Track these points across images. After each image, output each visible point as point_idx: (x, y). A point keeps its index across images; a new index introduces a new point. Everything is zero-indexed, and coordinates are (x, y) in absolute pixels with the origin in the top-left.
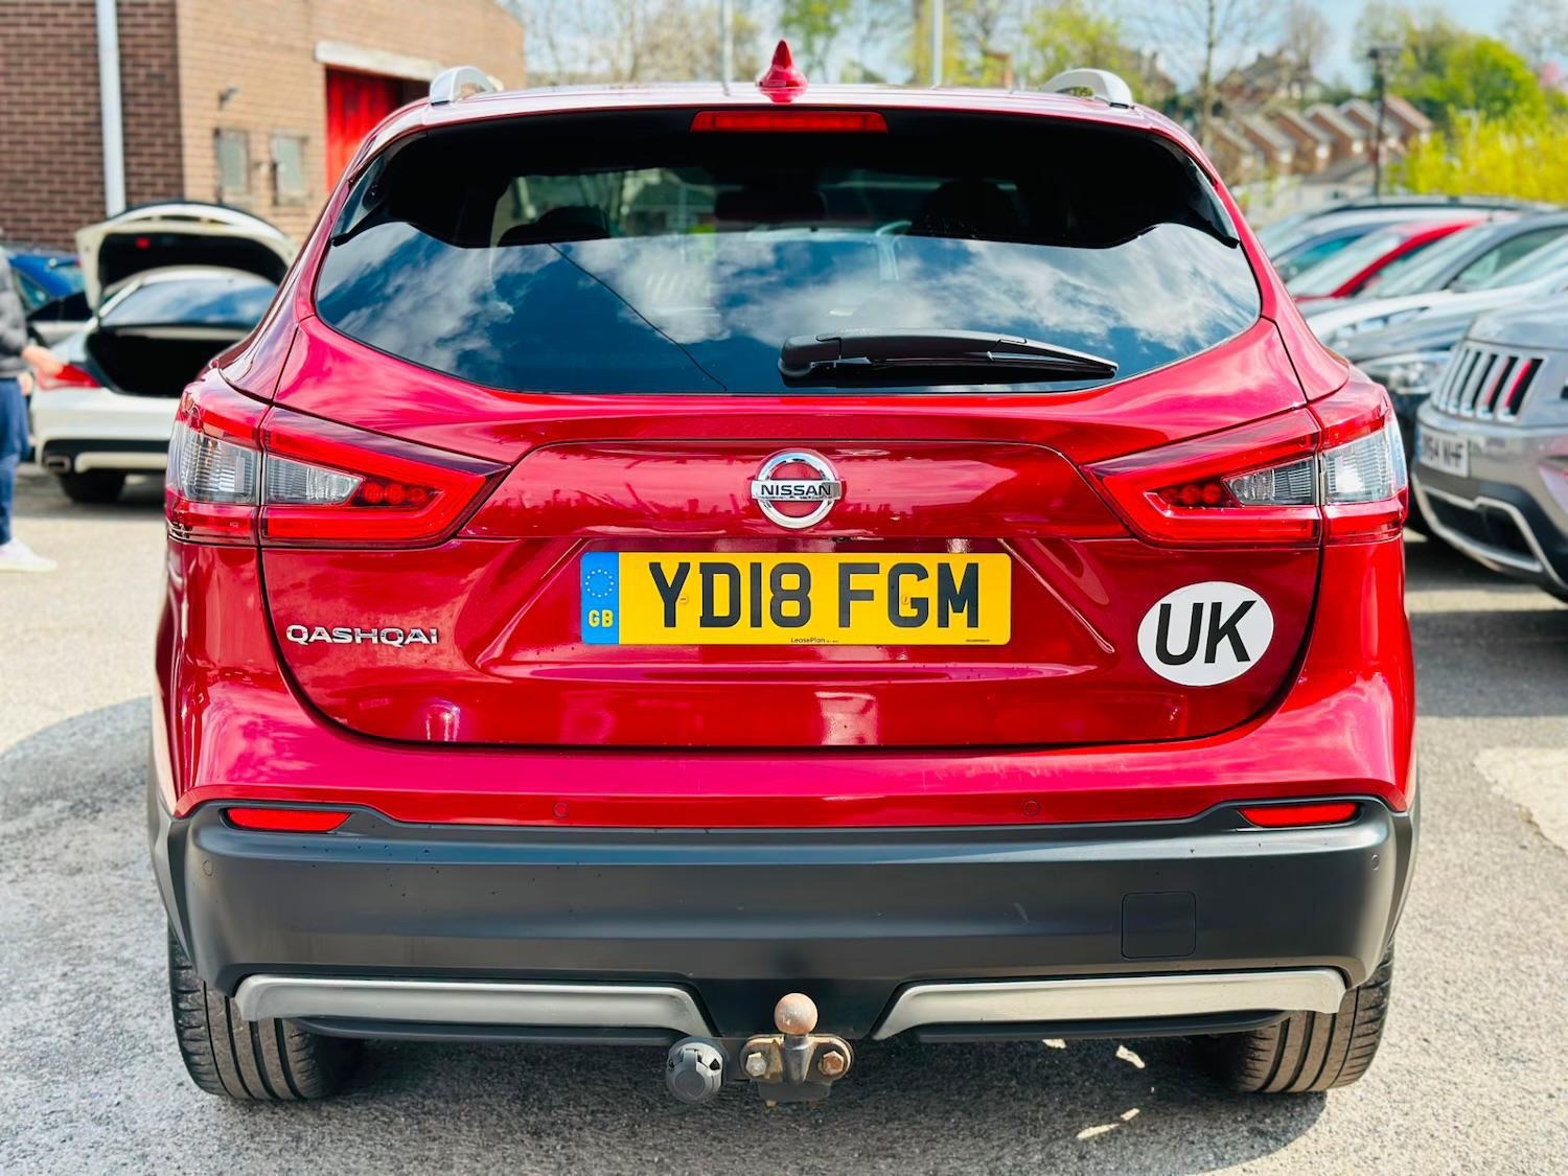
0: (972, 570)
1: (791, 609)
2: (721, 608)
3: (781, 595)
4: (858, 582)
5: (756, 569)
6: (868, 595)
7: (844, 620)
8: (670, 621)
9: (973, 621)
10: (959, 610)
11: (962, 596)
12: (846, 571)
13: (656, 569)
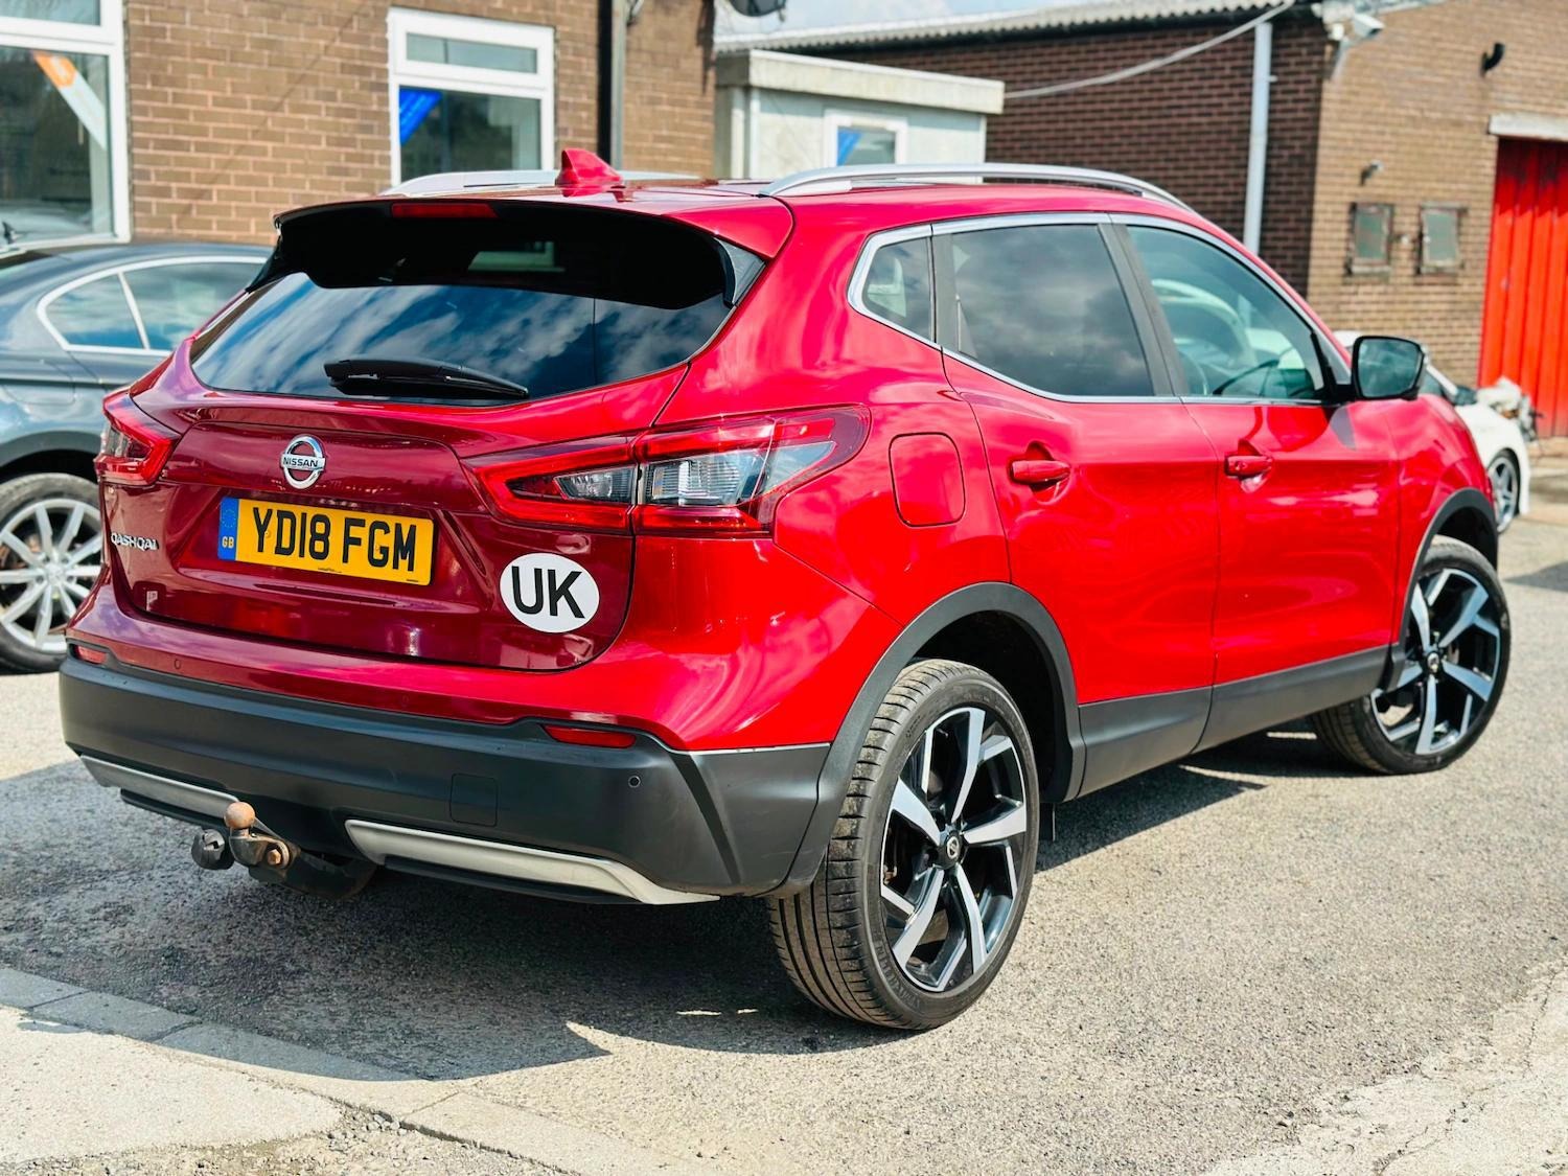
0: (413, 529)
1: (319, 546)
2: (286, 544)
3: (315, 537)
4: (355, 532)
5: (304, 516)
6: (357, 542)
7: (345, 559)
8: (261, 549)
9: (411, 568)
10: (404, 558)
11: (405, 548)
12: (349, 522)
13: (256, 511)
